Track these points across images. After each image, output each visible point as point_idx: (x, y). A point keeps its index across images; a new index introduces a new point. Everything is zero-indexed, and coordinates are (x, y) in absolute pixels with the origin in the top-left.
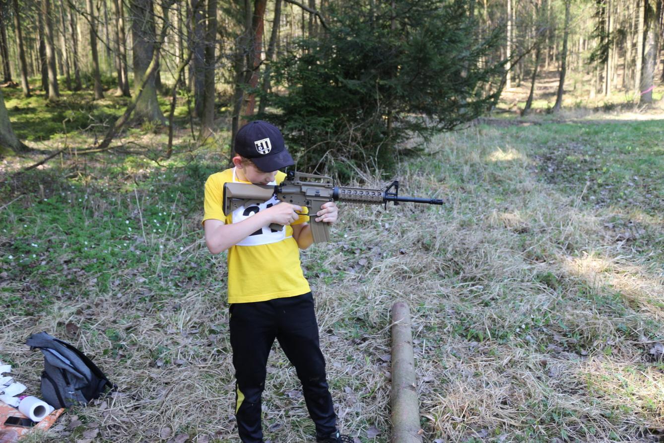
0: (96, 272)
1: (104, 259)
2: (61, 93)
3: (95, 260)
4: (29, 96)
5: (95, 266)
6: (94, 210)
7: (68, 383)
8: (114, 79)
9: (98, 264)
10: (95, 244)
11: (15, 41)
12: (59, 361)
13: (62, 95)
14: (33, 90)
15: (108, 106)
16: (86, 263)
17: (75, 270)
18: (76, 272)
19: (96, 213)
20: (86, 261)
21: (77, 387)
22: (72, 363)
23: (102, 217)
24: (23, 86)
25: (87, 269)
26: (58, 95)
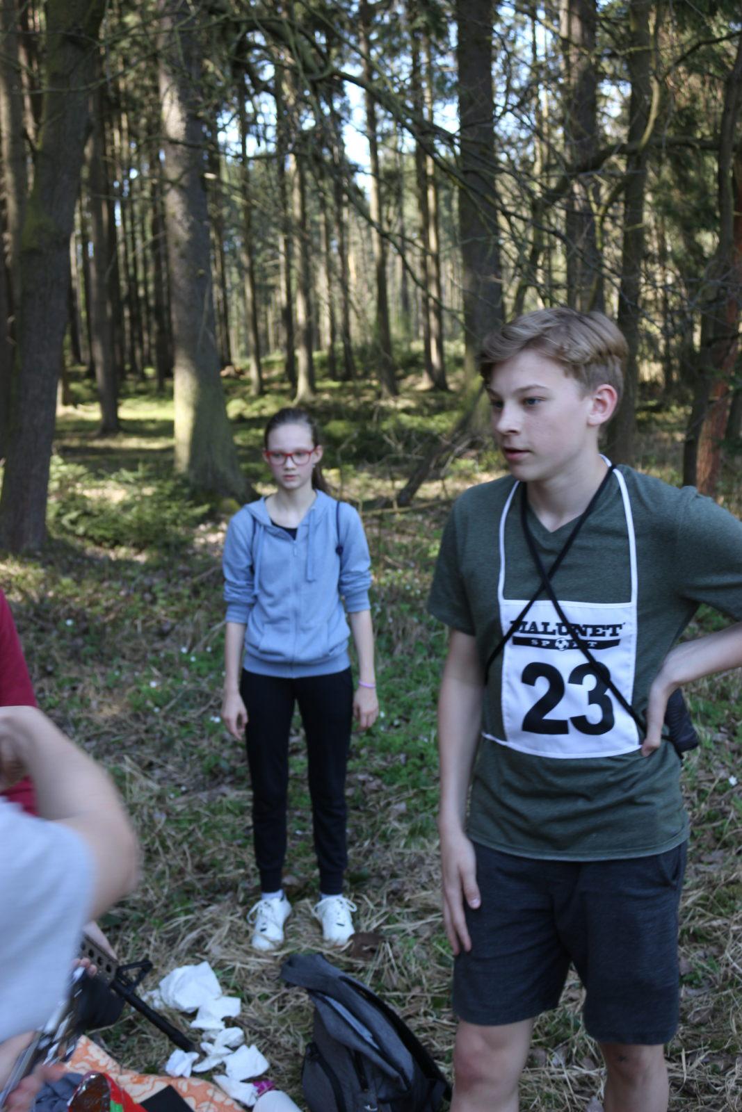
0: (405, 788)
1: (422, 757)
2: (319, 385)
3: (402, 757)
4: (262, 393)
5: (404, 771)
6: (394, 637)
7: (364, 1086)
8: (417, 355)
9: (410, 767)
10: (400, 717)
11: (242, 293)
12: (349, 1032)
13: (322, 391)
14: (270, 381)
15: (407, 411)
16: (384, 764)
17: (361, 777)
18: (364, 783)
19: (400, 646)
20: (385, 759)
21: (382, 1095)
22: (376, 1038)
23: (411, 655)
24: (253, 374)
25: (387, 778)
26: (313, 389)
